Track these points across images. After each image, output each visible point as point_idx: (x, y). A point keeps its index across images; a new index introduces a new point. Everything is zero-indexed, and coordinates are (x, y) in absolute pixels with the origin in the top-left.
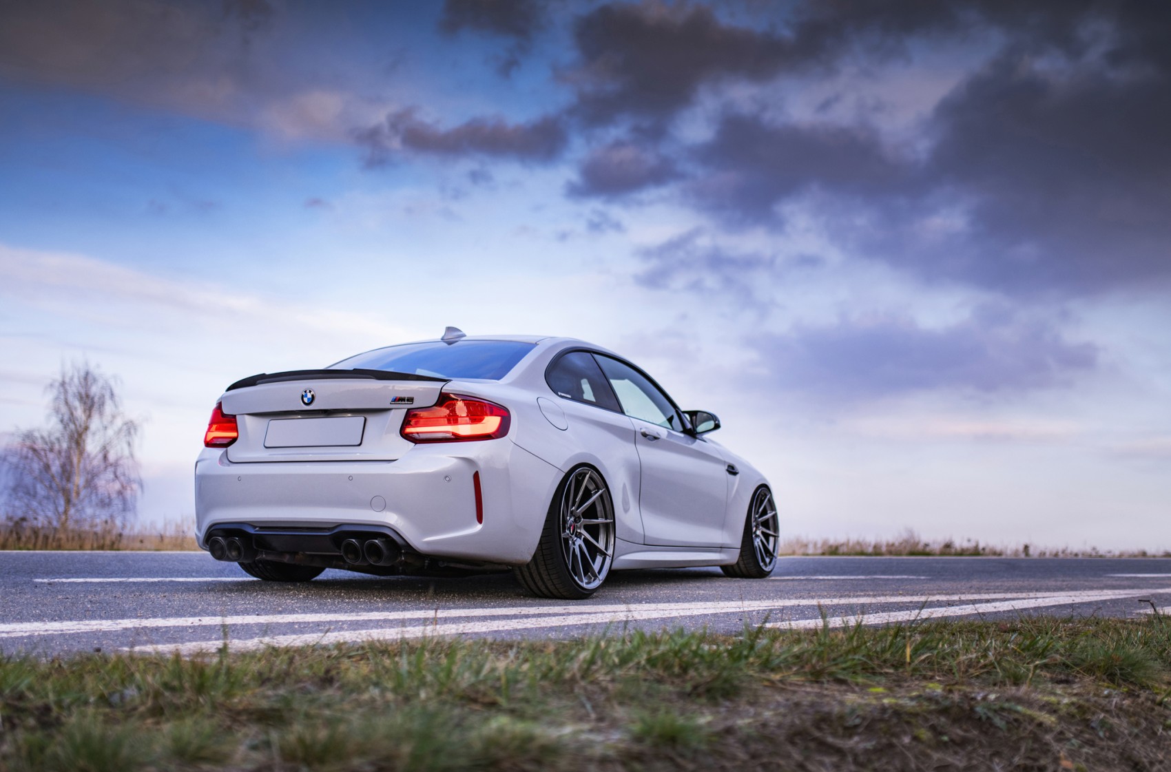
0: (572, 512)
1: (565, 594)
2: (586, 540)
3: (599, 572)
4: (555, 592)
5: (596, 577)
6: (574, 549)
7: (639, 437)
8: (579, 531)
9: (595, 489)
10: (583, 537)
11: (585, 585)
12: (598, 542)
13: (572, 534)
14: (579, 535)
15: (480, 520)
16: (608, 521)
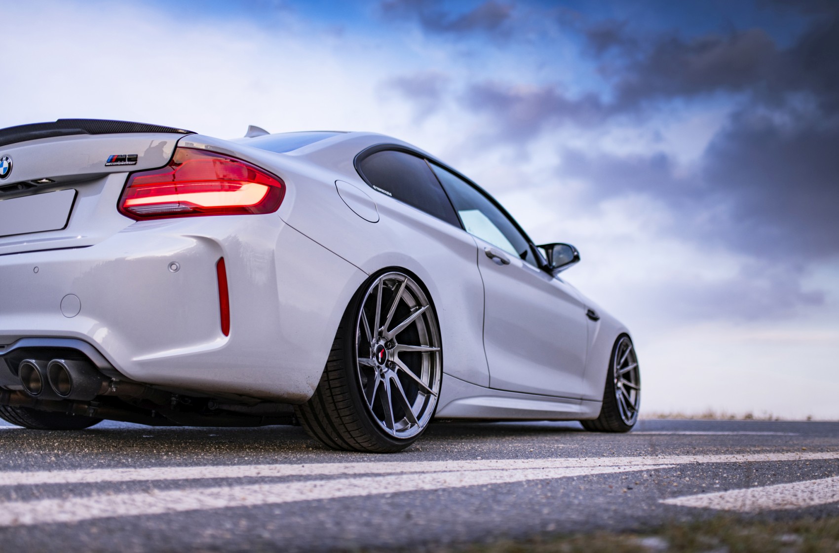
0: (380, 333)
1: (365, 445)
2: (401, 373)
3: (419, 417)
4: (352, 442)
5: (413, 423)
6: (381, 383)
7: (483, 258)
8: (391, 359)
9: (416, 306)
10: (397, 368)
11: (394, 434)
12: (419, 377)
13: (382, 363)
14: (392, 366)
15: (226, 331)
16: (434, 349)
